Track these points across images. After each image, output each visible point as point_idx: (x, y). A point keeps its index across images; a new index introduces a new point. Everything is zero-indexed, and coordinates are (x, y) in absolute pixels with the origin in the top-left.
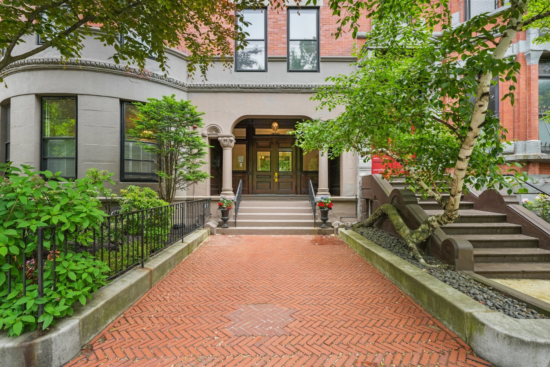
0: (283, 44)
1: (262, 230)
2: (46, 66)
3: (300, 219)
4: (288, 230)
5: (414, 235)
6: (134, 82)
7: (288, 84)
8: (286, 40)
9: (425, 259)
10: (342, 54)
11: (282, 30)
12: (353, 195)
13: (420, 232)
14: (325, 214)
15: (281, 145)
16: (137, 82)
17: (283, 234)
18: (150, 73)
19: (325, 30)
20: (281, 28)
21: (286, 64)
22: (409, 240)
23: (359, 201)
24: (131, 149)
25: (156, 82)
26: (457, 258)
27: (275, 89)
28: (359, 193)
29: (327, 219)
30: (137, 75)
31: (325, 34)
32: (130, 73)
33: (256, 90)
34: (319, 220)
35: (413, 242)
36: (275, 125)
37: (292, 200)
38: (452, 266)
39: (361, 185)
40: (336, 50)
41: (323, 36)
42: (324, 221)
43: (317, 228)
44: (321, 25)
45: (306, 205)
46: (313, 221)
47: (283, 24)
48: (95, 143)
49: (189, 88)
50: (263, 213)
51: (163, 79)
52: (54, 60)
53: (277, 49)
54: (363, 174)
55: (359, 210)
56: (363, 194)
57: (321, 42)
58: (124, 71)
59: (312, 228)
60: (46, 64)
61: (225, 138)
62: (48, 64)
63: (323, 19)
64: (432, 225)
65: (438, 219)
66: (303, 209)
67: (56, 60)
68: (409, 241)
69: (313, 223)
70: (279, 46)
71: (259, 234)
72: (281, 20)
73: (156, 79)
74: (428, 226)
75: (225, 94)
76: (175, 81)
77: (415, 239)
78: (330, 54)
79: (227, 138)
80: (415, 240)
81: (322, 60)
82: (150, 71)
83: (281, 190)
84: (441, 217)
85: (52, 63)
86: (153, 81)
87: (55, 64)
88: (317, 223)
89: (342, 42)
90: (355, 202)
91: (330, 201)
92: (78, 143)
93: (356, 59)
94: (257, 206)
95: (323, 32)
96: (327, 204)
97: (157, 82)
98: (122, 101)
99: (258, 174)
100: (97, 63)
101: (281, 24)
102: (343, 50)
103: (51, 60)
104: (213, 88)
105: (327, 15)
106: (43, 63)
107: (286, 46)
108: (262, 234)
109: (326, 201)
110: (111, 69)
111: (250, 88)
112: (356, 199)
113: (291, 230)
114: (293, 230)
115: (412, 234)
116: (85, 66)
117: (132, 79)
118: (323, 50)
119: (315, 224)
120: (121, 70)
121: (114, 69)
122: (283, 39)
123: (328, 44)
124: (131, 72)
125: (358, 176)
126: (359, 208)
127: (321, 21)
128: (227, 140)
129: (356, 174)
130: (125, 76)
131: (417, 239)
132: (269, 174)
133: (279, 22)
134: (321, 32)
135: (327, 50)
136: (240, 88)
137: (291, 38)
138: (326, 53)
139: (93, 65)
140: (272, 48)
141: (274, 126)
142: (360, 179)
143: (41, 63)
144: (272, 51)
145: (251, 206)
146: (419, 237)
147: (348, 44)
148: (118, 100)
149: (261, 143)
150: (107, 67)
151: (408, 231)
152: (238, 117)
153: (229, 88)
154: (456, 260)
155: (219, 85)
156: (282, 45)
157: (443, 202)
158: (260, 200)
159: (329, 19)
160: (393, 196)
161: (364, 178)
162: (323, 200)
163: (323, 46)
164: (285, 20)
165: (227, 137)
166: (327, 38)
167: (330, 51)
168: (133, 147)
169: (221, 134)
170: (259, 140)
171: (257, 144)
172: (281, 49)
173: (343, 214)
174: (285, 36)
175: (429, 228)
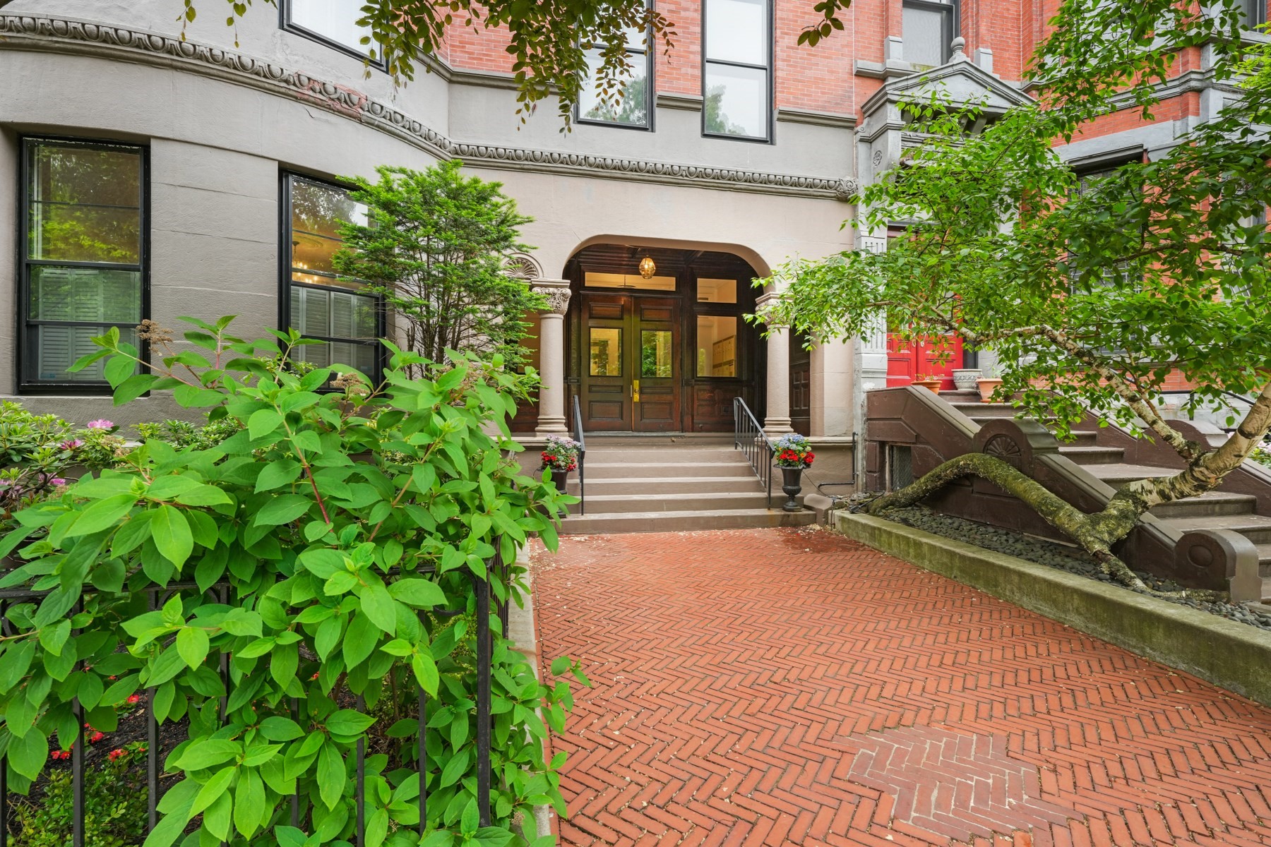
0: (693, 67)
1: (652, 520)
2: (44, 40)
3: (728, 490)
4: (714, 518)
5: (1101, 525)
6: (319, 119)
7: (706, 165)
8: (699, 58)
9: (1144, 580)
10: (824, 108)
11: (689, 34)
12: (845, 434)
13: (1116, 517)
14: (793, 478)
15: (648, 314)
16: (327, 121)
17: (703, 528)
18: (363, 101)
19: (788, 47)
20: (688, 28)
21: (699, 114)
22: (1091, 536)
23: (860, 447)
24: (303, 306)
25: (378, 126)
26: (1233, 574)
27: (675, 174)
28: (859, 427)
29: (799, 491)
30: (330, 102)
31: (788, 56)
32: (311, 93)
33: (629, 174)
34: (778, 493)
35: (1102, 541)
36: (648, 264)
37: (674, 445)
38: (1224, 594)
39: (865, 409)
40: (810, 96)
41: (783, 60)
42: (792, 494)
43: (774, 512)
44: (778, 33)
45: (730, 458)
46: (764, 495)
47: (692, 19)
48: (205, 286)
49: (457, 154)
50: (636, 477)
51: (397, 122)
52: (71, 25)
53: (678, 79)
54: (869, 385)
55: (860, 468)
56: (870, 431)
57: (780, 74)
58: (294, 84)
59: (763, 512)
60: (42, 33)
61: (551, 290)
62: (51, 34)
63: (782, 19)
64: (1144, 501)
65: (1161, 487)
66: (722, 467)
67: (79, 26)
68: (1089, 539)
69: (763, 499)
70: (683, 70)
71: (645, 531)
72: (686, 9)
73: (378, 120)
74: (1134, 503)
75: (551, 178)
76: (424, 131)
77: (1106, 535)
78: (797, 104)
79: (555, 290)
80: (1106, 537)
81: (781, 116)
82: (364, 94)
83: (647, 421)
84: (1172, 484)
85: (65, 32)
86: (370, 124)
87: (75, 38)
88: (774, 498)
89: (825, 80)
90: (850, 448)
91: (809, 449)
92: (153, 281)
93: (854, 121)
94: (616, 462)
95: (782, 51)
96: (804, 455)
97: (379, 128)
98: (286, 171)
99: (593, 382)
100: (214, 52)
101: (687, 18)
102: (826, 97)
103: (63, 24)
104: (519, 158)
105: (792, 11)
106: (33, 29)
107: (698, 72)
108: (653, 530)
109: (801, 448)
110: (257, 74)
111: (615, 168)
112: (854, 442)
113: (720, 518)
114: (725, 517)
115: (1094, 523)
116: (178, 55)
117: (315, 112)
118: (783, 92)
119: (769, 503)
120: (287, 81)
121: (265, 76)
122: (692, 56)
123: (795, 80)
124: (314, 91)
125: (856, 391)
126: (860, 464)
127: (778, 23)
128: (554, 294)
129: (853, 384)
130: (296, 99)
131: (1110, 534)
132: (619, 383)
133: (683, 14)
134: (778, 50)
135: (791, 93)
136: (590, 165)
137: (709, 56)
138: (788, 102)
139: (201, 57)
140: (667, 73)
141: (646, 267)
142: (864, 396)
143: (25, 29)
144: (666, 82)
145: (600, 462)
146: (1116, 530)
147: (835, 86)
148: (275, 166)
149: (598, 308)
150: (244, 68)
151: (1080, 516)
152: (584, 238)
153: (562, 163)
154: (1231, 579)
155: (538, 153)
156: (690, 71)
157: (1194, 449)
158: (617, 445)
159: (796, 21)
160: (988, 436)
161: (872, 395)
162: (793, 447)
163: (783, 83)
164: (696, 10)
165: (557, 287)
166: (791, 66)
167: (797, 98)
168: (308, 301)
169: (541, 278)
170: (594, 299)
171: (590, 309)
172: (687, 80)
173: (824, 476)
174: (698, 48)
175: (1136, 507)
